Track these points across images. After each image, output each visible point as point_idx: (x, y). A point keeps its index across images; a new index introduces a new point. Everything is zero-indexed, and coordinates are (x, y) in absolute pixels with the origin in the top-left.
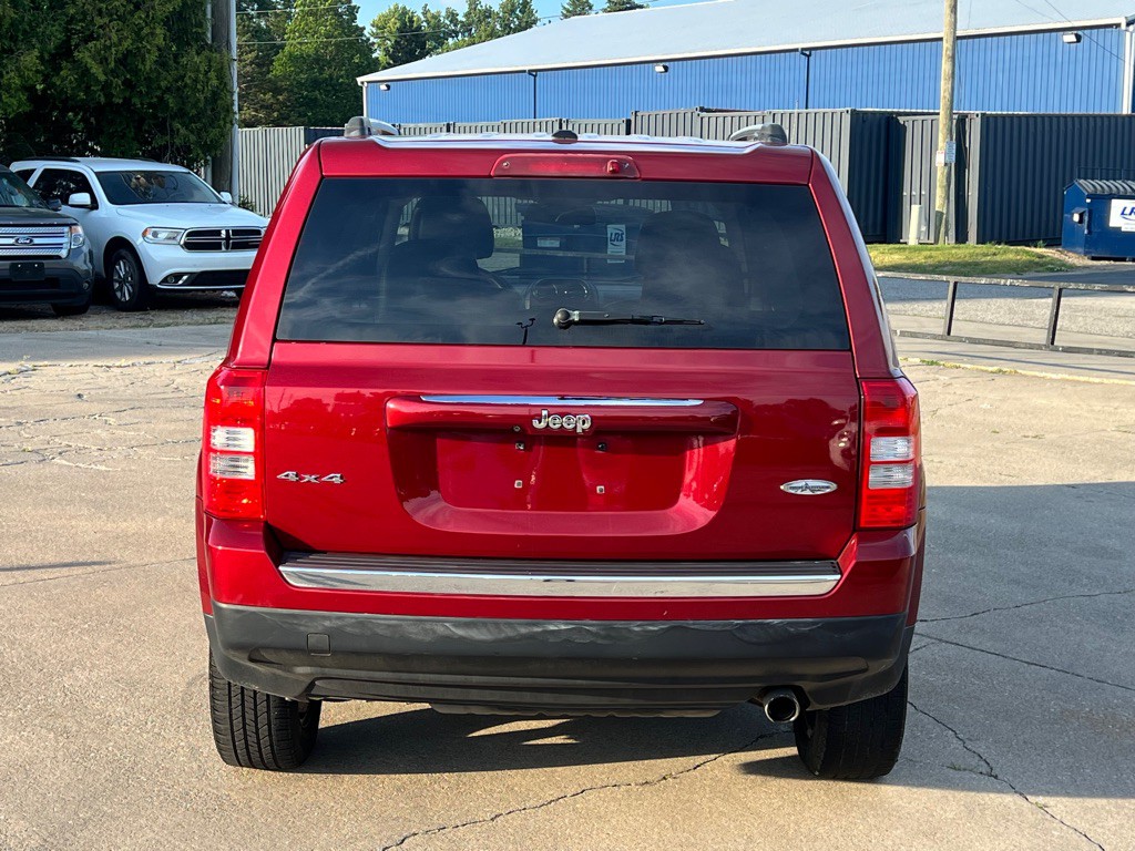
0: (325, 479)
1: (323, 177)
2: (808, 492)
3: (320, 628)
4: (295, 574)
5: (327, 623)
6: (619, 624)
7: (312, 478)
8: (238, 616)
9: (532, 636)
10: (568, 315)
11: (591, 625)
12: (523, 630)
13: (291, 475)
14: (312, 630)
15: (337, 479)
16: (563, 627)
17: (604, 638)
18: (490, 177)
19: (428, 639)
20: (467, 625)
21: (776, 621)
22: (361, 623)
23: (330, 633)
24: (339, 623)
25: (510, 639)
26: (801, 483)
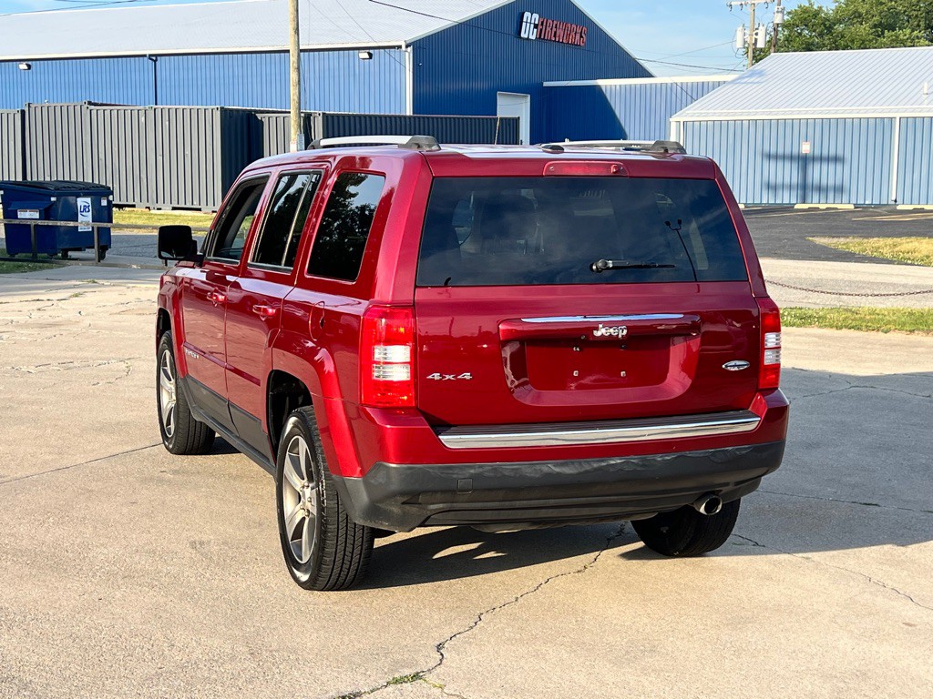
0: (459, 377)
1: (434, 177)
2: (736, 369)
3: (467, 475)
4: (451, 441)
5: (472, 471)
6: (650, 457)
7: (451, 377)
8: (409, 472)
9: (600, 469)
10: (606, 264)
11: (634, 459)
12: (595, 465)
13: (437, 376)
14: (460, 477)
15: (467, 376)
16: (619, 461)
17: (642, 466)
18: (542, 176)
19: (537, 476)
20: (562, 465)
21: (730, 448)
22: (495, 469)
23: (473, 477)
24: (481, 470)
25: (586, 472)
26: (733, 363)
